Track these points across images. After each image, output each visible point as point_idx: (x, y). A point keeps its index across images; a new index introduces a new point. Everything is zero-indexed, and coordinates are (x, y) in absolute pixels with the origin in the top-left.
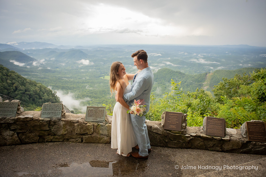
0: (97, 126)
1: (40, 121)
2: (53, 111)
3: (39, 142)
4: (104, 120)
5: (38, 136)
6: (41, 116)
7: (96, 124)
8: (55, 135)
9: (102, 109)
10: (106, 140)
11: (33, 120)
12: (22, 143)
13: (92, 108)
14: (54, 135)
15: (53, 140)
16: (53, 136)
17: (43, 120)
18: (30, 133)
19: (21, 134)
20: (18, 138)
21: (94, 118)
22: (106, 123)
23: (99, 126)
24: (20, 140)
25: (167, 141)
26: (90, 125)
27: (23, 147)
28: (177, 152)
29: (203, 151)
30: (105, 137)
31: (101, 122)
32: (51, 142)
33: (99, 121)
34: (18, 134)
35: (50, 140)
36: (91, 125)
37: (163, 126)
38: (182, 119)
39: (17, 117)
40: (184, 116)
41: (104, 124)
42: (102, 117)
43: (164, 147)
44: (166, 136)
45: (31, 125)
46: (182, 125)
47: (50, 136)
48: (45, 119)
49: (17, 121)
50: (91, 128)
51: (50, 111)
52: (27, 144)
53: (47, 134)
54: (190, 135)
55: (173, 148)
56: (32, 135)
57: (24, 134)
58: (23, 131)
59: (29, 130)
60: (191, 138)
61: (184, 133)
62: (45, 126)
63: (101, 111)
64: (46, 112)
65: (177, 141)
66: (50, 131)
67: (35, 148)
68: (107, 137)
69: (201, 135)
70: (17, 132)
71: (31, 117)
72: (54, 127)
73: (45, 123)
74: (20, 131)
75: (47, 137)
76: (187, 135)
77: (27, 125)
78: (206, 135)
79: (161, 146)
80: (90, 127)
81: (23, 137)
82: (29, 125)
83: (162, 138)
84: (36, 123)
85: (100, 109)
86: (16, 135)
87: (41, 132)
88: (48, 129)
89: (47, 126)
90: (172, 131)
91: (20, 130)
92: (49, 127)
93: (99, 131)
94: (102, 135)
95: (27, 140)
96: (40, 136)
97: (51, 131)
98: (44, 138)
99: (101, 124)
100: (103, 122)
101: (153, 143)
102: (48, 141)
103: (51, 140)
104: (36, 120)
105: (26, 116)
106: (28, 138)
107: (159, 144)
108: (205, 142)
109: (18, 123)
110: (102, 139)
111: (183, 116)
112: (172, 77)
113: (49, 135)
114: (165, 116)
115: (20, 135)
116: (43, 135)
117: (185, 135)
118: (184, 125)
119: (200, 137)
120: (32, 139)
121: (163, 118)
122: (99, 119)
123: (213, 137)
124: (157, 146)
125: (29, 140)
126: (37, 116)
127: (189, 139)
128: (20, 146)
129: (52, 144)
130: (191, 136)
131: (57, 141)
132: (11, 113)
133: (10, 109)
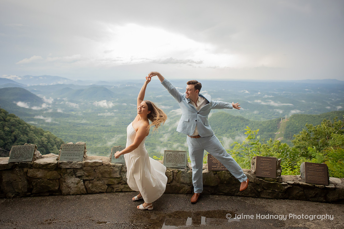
0: (177, 173)
1: (111, 166)
3: (106, 192)
4: (186, 166)
5: (106, 185)
6: (110, 161)
7: (176, 171)
9: (183, 153)
10: (187, 190)
11: (103, 165)
12: (88, 192)
13: (171, 153)
14: (124, 184)
15: (124, 190)
16: (123, 186)
17: (114, 166)
18: (98, 180)
19: (87, 181)
20: (84, 187)
21: (173, 163)
22: (188, 170)
23: (179, 173)
24: (86, 189)
25: (259, 190)
26: (169, 171)
27: (91, 197)
28: (273, 203)
29: (304, 201)
30: (186, 187)
31: (182, 168)
32: (121, 192)
33: (179, 167)
34: (84, 181)
35: (120, 190)
36: (171, 171)
37: (255, 173)
38: (276, 165)
39: (84, 162)
40: (279, 161)
41: (186, 171)
42: (182, 163)
43: (257, 198)
44: (259, 185)
45: (100, 171)
46: (277, 172)
47: (120, 185)
48: (116, 164)
49: (84, 166)
50: (171, 175)
52: (94, 194)
53: (117, 183)
54: (286, 183)
55: (267, 198)
56: (99, 183)
57: (91, 182)
58: (90, 178)
59: (96, 178)
60: (289, 186)
61: (280, 180)
62: (116, 172)
63: (182, 155)
65: (271, 190)
66: (121, 178)
67: (104, 198)
68: (189, 187)
69: (300, 183)
70: (83, 180)
71: (101, 161)
73: (117, 169)
74: (87, 178)
75: (117, 186)
76: (283, 183)
77: (96, 172)
78: (306, 183)
79: (252, 197)
80: (169, 174)
81: (90, 185)
82: (97, 171)
83: (253, 187)
84: (107, 169)
85: (180, 153)
86: (83, 183)
87: (110, 179)
88: (119, 176)
89: (118, 172)
90: (266, 178)
91: (87, 176)
92: (120, 174)
93: (179, 179)
94: (183, 183)
95: (94, 189)
96: (108, 185)
97: (122, 180)
98: (112, 187)
99: (182, 170)
100: (184, 168)
101: (242, 193)
102: (117, 191)
103: (122, 189)
104: (107, 165)
105: (94, 161)
106: (95, 186)
107: (250, 195)
108: (305, 191)
109: (85, 168)
110: (182, 188)
111: (277, 161)
112: (230, 124)
113: (118, 183)
114: (256, 161)
115: (86, 183)
116: (112, 183)
117: (281, 183)
118: (279, 171)
119: (298, 185)
120: (100, 189)
121: (253, 164)
122: (179, 165)
123: (315, 185)
124: (248, 197)
125: (96, 189)
126: (106, 161)
127: (286, 187)
128: (86, 196)
129: (123, 194)
130: (289, 184)
131: (128, 191)
132: (78, 157)
133: (76, 152)
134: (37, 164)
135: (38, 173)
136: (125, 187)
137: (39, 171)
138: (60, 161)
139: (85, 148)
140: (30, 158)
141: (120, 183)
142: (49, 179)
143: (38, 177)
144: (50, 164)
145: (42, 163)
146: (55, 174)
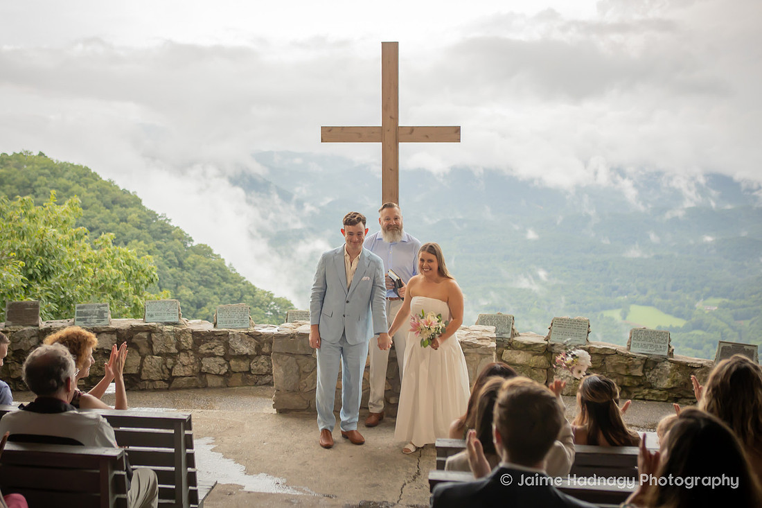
1: (629, 356)
2: (651, 343)
6: (629, 349)
8: (652, 388)
9: (750, 348)
11: (617, 353)
13: (730, 345)
14: (649, 388)
15: (648, 397)
16: (647, 390)
17: (634, 357)
32: (644, 399)
35: (641, 397)
39: (588, 346)
45: (612, 363)
47: (642, 388)
48: (638, 355)
51: (646, 343)
53: (637, 385)
62: (636, 367)
64: (640, 342)
66: (644, 378)
71: (614, 348)
72: (651, 373)
73: (638, 363)
75: (637, 390)
77: (605, 363)
82: (607, 363)
84: (623, 360)
87: (627, 378)
88: (640, 374)
89: (640, 368)
92: (643, 371)
96: (623, 387)
97: (645, 380)
98: (630, 391)
102: (637, 397)
103: (644, 396)
104: (623, 355)
105: (603, 346)
113: (639, 386)
116: (628, 385)
126: (622, 349)
131: (655, 399)
132: (578, 338)
133: (575, 331)
134: (518, 343)
135: (518, 356)
136: (649, 393)
137: (519, 354)
138: (550, 342)
139: (589, 326)
140: (507, 333)
141: (642, 385)
142: (533, 368)
143: (517, 362)
144: (537, 344)
145: (526, 342)
146: (542, 360)
